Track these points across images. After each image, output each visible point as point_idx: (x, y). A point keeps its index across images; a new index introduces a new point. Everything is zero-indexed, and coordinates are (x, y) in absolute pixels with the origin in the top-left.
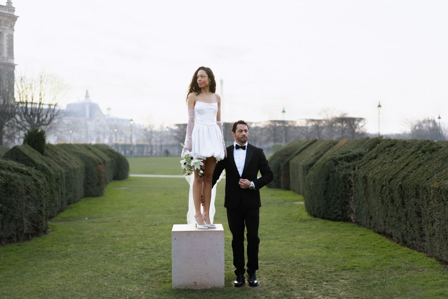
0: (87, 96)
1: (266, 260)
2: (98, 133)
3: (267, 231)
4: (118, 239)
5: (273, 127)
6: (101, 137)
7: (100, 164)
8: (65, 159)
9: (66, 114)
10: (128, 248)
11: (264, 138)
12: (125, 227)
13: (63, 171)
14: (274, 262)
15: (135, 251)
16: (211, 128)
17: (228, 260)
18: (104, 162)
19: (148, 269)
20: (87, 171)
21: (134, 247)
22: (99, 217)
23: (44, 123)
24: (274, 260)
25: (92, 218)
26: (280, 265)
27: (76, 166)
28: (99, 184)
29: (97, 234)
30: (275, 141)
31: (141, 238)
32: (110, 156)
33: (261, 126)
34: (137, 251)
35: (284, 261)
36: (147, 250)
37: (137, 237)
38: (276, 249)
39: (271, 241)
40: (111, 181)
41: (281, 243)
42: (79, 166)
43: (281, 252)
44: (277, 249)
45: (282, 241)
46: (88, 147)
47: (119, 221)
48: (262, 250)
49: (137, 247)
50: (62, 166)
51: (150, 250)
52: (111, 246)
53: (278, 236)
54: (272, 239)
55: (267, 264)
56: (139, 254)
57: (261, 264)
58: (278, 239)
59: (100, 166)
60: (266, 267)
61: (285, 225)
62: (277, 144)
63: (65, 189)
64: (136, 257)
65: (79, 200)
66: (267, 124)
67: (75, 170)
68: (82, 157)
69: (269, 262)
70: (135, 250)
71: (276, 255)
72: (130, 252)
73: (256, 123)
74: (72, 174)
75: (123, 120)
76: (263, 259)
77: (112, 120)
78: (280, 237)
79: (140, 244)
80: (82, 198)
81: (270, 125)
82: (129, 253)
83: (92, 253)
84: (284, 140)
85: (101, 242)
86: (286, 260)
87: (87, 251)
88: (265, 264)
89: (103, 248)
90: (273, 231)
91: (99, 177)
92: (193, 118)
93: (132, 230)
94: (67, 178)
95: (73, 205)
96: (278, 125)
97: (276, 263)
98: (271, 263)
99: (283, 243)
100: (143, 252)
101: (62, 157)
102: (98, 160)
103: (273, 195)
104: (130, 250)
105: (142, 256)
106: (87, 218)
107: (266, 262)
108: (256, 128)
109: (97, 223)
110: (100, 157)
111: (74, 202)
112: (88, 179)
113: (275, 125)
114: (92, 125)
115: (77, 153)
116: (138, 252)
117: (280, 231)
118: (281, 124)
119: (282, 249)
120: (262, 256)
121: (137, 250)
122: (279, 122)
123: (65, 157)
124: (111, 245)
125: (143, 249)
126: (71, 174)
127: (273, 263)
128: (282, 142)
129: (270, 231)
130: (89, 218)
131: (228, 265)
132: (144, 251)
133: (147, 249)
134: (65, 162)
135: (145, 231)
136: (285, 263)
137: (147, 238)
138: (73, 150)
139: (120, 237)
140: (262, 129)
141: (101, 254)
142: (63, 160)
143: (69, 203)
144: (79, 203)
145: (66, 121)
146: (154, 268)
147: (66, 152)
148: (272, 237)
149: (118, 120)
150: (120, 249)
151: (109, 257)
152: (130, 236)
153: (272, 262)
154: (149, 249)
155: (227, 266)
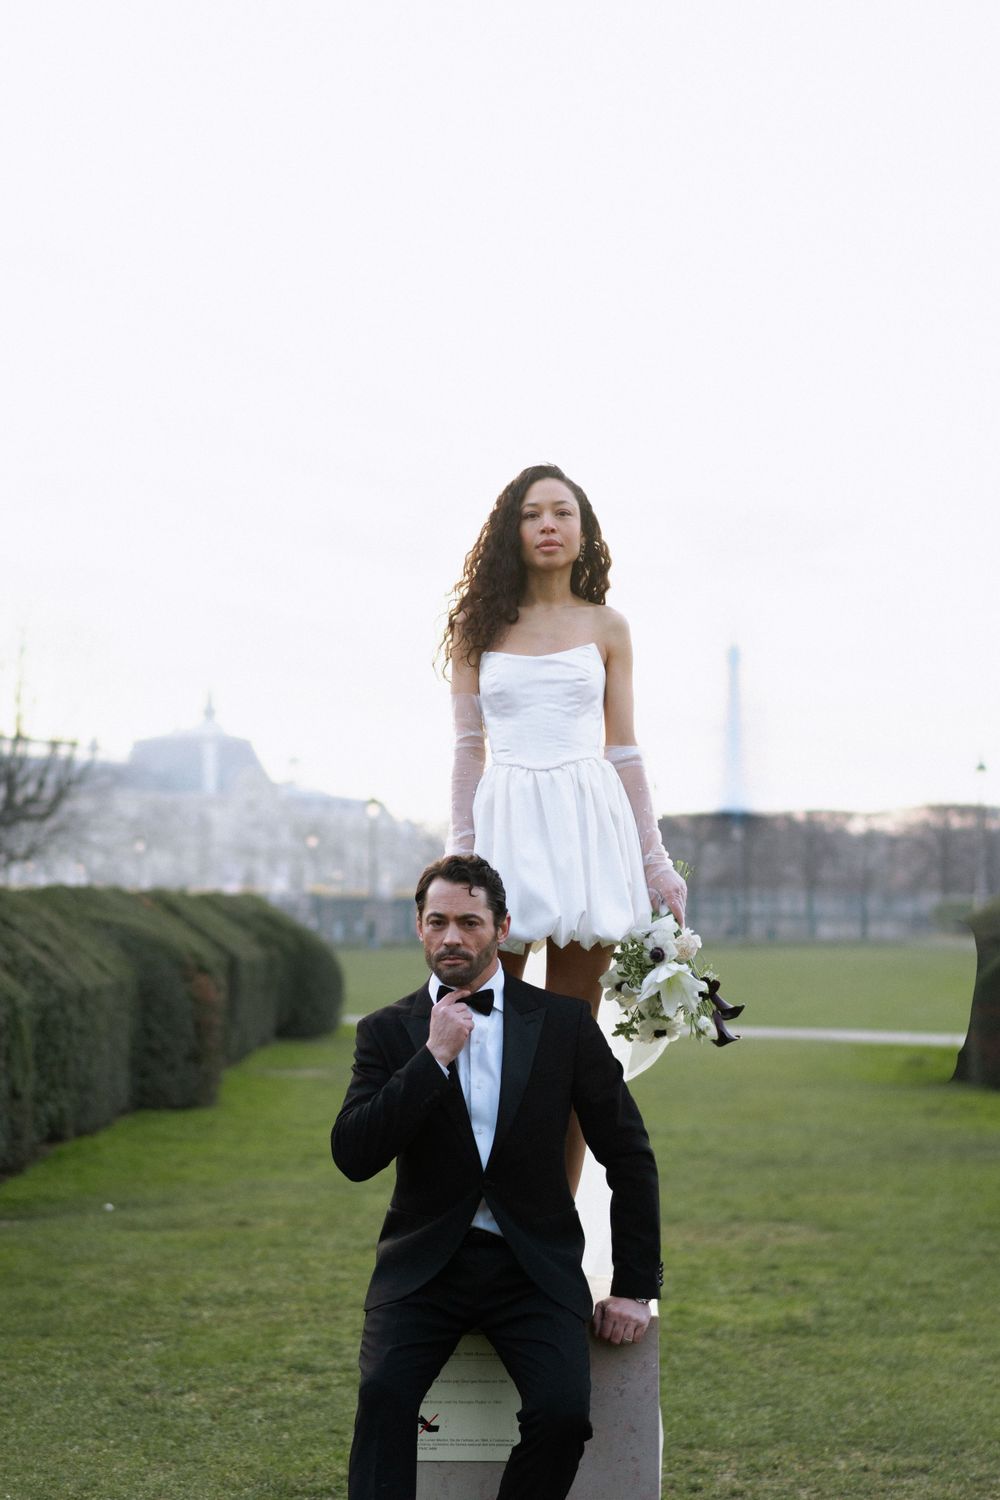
0: (209, 713)
1: (892, 1451)
2: (249, 852)
3: (902, 1286)
4: (206, 1314)
5: (936, 831)
6: (260, 867)
7: (202, 969)
8: (45, 948)
9: (119, 777)
10: (234, 1365)
11: (902, 875)
12: (258, 1252)
13: (25, 997)
14: (928, 1462)
15: (265, 1378)
16: (552, 779)
17: (701, 1447)
18: (233, 965)
19: (293, 1487)
20: (149, 998)
21: (265, 1361)
22: (165, 1203)
23: (33, 810)
24: (929, 1450)
25: (136, 1205)
26: (960, 1480)
27: (92, 979)
28: (195, 1058)
29: (126, 1286)
30: (947, 886)
31: (315, 1310)
32: (263, 940)
33: (889, 825)
34: (275, 1380)
35: (977, 1454)
36: (320, 1379)
37: (294, 1307)
38: (942, 1383)
39: (921, 1341)
40: (263, 1043)
41: (965, 1352)
42: (107, 980)
43: (965, 1405)
44: (946, 1382)
45: (972, 1342)
46: (165, 902)
47: (242, 1224)
48: (872, 1389)
49: (279, 1360)
50: (24, 979)
51: (334, 1375)
52: (163, 1349)
53: (951, 1316)
54: (922, 1329)
55: (896, 1472)
56: (281, 1400)
57: (865, 1469)
58: (950, 1328)
59: (202, 980)
60: (891, 1488)
61: (988, 1254)
62: (957, 898)
63: (33, 1075)
64: (258, 1413)
65: (107, 1124)
66: (916, 818)
67: (83, 997)
68: (132, 944)
69: (903, 1462)
70: (264, 1373)
71: (941, 1418)
72: (240, 1384)
73: (868, 817)
74: (72, 1010)
75: (346, 804)
76: (875, 1444)
77: (305, 801)
78: (960, 1317)
79: (299, 1344)
80: (123, 1112)
81: (926, 826)
82: (232, 1389)
83: (64, 1384)
84: (981, 880)
85: (122, 1331)
86: (991, 1449)
87: (43, 1373)
88: (886, 1473)
89: (122, 1362)
90: (929, 1284)
91: (198, 1025)
92: (480, 740)
93: (284, 1267)
94: (42, 1027)
95: (65, 1147)
96: (956, 822)
97: (939, 1468)
98: (914, 1468)
99: (975, 1353)
100: (302, 1387)
101: (32, 940)
102: (195, 955)
103: (932, 1112)
104: (241, 1374)
105: (287, 1408)
106: (109, 1207)
107: (885, 1461)
108: (870, 838)
109: (146, 1228)
110: (218, 946)
111: (81, 1133)
112: (149, 1032)
113: (947, 823)
114: (224, 822)
115: (107, 925)
116: (278, 1385)
117: (965, 1286)
118: (969, 821)
119: (971, 1386)
120: (872, 1423)
121: (273, 1374)
122: (963, 810)
123: (45, 939)
124: (166, 1344)
125: (305, 1369)
126: (63, 1010)
127: (925, 1470)
128: (972, 890)
129: (915, 1286)
130: (121, 1206)
131: (696, 1472)
132: (306, 1379)
133: (323, 1371)
134: (43, 958)
135: (342, 1274)
136: (983, 1471)
137: (339, 1313)
138: (94, 913)
139: (219, 1303)
140: (892, 841)
141: (102, 1390)
142: (34, 952)
143: (55, 1136)
144: (102, 1139)
145: (128, 804)
146: (327, 1482)
147: (57, 921)
148: (923, 1320)
149: (327, 803)
150: (196, 1367)
151: (134, 1411)
152: (268, 1298)
153: (920, 1460)
154: (329, 1374)
155: (692, 1481)
